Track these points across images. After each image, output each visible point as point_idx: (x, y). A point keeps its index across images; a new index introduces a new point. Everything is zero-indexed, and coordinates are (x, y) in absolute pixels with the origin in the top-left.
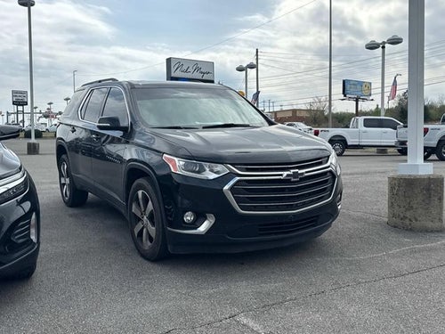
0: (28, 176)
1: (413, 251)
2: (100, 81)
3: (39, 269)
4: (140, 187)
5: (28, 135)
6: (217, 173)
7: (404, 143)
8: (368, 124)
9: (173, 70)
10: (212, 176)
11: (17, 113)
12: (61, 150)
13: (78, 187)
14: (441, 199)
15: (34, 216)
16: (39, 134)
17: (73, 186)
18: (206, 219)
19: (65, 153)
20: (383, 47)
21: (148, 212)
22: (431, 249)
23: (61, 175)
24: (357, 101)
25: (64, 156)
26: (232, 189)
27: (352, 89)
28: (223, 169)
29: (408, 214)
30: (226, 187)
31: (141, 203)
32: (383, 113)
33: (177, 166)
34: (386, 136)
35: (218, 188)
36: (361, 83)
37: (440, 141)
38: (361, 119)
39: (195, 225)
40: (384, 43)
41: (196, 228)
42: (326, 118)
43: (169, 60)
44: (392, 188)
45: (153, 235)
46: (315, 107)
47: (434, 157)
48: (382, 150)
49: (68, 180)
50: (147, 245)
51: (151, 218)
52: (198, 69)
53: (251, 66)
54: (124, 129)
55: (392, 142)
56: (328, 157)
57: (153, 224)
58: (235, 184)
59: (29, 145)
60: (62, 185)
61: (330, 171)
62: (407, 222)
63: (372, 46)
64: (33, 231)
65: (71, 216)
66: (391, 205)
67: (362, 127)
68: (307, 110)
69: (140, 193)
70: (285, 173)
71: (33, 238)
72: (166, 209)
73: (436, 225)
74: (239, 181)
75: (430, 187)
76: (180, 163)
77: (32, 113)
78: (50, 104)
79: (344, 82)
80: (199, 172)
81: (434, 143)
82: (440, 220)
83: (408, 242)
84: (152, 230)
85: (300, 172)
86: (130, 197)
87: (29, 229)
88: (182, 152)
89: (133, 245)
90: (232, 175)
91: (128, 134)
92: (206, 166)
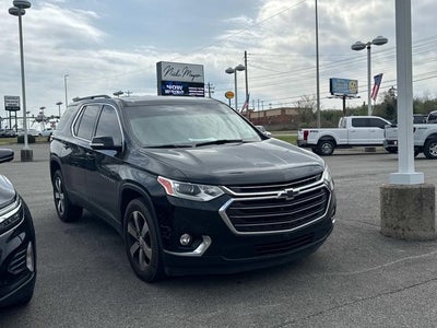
0: (24, 204)
1: (407, 264)
2: (92, 98)
3: (36, 293)
4: (136, 208)
5: (21, 140)
6: (211, 194)
7: (391, 142)
8: (356, 123)
9: (163, 74)
10: (208, 198)
11: (10, 118)
12: (55, 165)
13: (73, 202)
14: (432, 208)
15: (30, 245)
16: (32, 140)
17: (67, 201)
18: (201, 241)
19: (59, 168)
20: (369, 48)
21: (144, 233)
22: (424, 261)
23: (55, 190)
24: (344, 99)
25: (58, 172)
26: (227, 210)
27: (339, 87)
28: (218, 191)
29: (401, 224)
30: (221, 209)
31: (137, 223)
32: (370, 112)
33: (172, 188)
34: (374, 135)
35: (214, 209)
36: (347, 81)
37: (427, 140)
38: (349, 119)
39: (191, 247)
40: (369, 43)
41: (193, 250)
42: (315, 116)
43: (159, 64)
44: (384, 198)
45: (150, 257)
46: (303, 105)
47: (421, 155)
48: (370, 149)
49: (62, 195)
50: (144, 266)
51: (147, 239)
52: (188, 72)
53: (240, 68)
54: (118, 149)
55: (381, 140)
56: (322, 173)
57: (149, 246)
58: (231, 206)
59: (23, 152)
60: (57, 200)
61: (324, 188)
62: (400, 231)
63: (358, 47)
64: (29, 259)
65: (66, 232)
66: (384, 215)
67: (350, 127)
68: (296, 109)
69: (135, 213)
70: (280, 193)
71: (30, 266)
72: (161, 229)
73: (429, 234)
74: (234, 202)
75: (421, 196)
76: (175, 185)
77: (25, 118)
78: (42, 108)
79: (331, 80)
80: (194, 194)
81: (421, 142)
82: (433, 229)
83: (403, 253)
84: (149, 251)
85: (294, 190)
86: (126, 218)
87: (25, 259)
88: (176, 174)
89: (129, 264)
90: (227, 196)
91: (122, 154)
92: (202, 188)
